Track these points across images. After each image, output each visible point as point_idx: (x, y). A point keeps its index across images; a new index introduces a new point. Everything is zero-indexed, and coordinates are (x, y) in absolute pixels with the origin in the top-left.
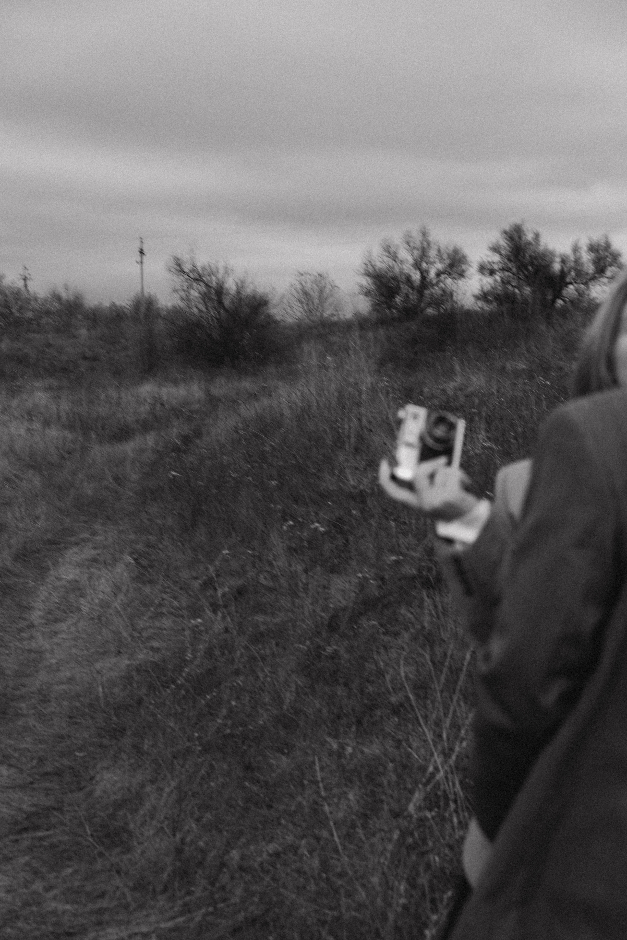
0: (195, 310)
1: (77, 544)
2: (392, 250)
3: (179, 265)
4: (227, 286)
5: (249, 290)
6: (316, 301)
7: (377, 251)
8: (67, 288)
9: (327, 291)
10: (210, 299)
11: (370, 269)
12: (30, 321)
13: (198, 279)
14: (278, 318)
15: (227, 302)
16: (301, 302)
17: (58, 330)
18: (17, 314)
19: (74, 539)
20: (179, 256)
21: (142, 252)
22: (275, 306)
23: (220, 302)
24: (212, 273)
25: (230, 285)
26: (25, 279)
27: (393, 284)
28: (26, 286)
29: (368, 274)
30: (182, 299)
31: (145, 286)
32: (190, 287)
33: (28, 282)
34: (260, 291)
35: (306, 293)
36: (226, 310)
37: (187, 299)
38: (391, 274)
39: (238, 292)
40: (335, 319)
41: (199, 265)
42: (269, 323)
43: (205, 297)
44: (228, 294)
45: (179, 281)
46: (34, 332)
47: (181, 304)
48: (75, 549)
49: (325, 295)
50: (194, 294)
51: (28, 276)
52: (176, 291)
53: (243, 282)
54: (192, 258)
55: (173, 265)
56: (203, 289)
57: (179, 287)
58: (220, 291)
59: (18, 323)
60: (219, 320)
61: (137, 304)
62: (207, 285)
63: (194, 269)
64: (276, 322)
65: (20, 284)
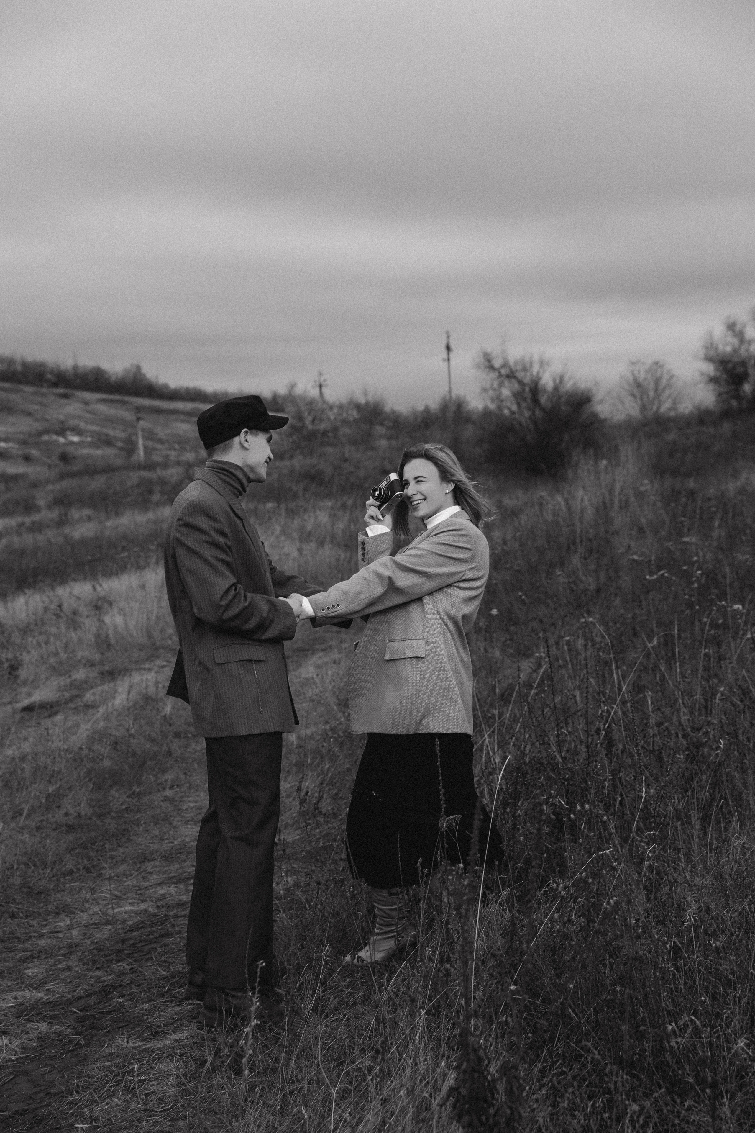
0: (506, 412)
1: (324, 650)
2: (738, 328)
3: (489, 361)
4: (543, 382)
5: (569, 385)
6: (651, 394)
7: (719, 331)
8: (366, 394)
9: (664, 381)
10: (524, 399)
11: (712, 353)
12: (325, 433)
13: (511, 376)
14: (602, 416)
15: (543, 400)
16: (633, 395)
17: (354, 442)
18: (310, 427)
19: (323, 646)
20: (489, 350)
21: (448, 348)
22: (601, 402)
23: (536, 400)
24: (525, 369)
25: (547, 381)
26: (320, 386)
27: (740, 370)
28: (321, 394)
29: (709, 359)
30: (492, 400)
31: (452, 387)
32: (501, 385)
33: (324, 390)
34: (583, 386)
35: (639, 385)
36: (543, 410)
37: (498, 399)
38: (736, 359)
39: (556, 388)
40: (672, 414)
41: (511, 360)
42: (592, 423)
43: (518, 396)
44: (545, 391)
45: (489, 378)
46: (329, 445)
47: (492, 406)
48: (321, 654)
49: (661, 388)
50: (506, 392)
51: (323, 383)
52: (485, 390)
53: (562, 378)
54: (503, 351)
55: (482, 360)
56: (516, 386)
57: (488, 386)
58: (535, 389)
59: (312, 436)
60: (535, 423)
61: (445, 407)
62: (520, 382)
63: (505, 365)
64: (603, 421)
65: (314, 392)
